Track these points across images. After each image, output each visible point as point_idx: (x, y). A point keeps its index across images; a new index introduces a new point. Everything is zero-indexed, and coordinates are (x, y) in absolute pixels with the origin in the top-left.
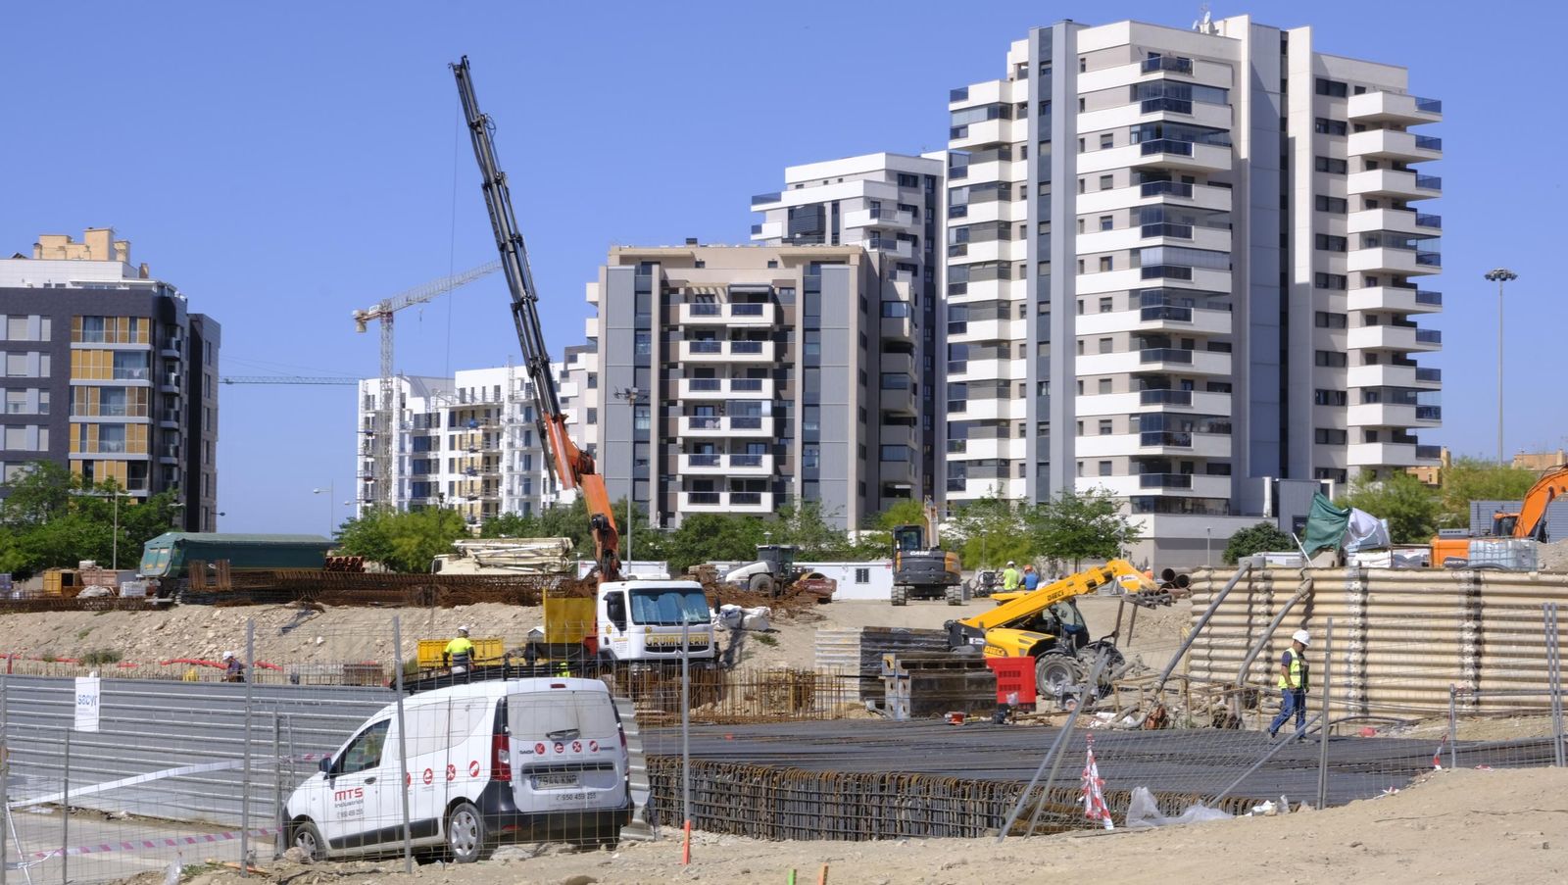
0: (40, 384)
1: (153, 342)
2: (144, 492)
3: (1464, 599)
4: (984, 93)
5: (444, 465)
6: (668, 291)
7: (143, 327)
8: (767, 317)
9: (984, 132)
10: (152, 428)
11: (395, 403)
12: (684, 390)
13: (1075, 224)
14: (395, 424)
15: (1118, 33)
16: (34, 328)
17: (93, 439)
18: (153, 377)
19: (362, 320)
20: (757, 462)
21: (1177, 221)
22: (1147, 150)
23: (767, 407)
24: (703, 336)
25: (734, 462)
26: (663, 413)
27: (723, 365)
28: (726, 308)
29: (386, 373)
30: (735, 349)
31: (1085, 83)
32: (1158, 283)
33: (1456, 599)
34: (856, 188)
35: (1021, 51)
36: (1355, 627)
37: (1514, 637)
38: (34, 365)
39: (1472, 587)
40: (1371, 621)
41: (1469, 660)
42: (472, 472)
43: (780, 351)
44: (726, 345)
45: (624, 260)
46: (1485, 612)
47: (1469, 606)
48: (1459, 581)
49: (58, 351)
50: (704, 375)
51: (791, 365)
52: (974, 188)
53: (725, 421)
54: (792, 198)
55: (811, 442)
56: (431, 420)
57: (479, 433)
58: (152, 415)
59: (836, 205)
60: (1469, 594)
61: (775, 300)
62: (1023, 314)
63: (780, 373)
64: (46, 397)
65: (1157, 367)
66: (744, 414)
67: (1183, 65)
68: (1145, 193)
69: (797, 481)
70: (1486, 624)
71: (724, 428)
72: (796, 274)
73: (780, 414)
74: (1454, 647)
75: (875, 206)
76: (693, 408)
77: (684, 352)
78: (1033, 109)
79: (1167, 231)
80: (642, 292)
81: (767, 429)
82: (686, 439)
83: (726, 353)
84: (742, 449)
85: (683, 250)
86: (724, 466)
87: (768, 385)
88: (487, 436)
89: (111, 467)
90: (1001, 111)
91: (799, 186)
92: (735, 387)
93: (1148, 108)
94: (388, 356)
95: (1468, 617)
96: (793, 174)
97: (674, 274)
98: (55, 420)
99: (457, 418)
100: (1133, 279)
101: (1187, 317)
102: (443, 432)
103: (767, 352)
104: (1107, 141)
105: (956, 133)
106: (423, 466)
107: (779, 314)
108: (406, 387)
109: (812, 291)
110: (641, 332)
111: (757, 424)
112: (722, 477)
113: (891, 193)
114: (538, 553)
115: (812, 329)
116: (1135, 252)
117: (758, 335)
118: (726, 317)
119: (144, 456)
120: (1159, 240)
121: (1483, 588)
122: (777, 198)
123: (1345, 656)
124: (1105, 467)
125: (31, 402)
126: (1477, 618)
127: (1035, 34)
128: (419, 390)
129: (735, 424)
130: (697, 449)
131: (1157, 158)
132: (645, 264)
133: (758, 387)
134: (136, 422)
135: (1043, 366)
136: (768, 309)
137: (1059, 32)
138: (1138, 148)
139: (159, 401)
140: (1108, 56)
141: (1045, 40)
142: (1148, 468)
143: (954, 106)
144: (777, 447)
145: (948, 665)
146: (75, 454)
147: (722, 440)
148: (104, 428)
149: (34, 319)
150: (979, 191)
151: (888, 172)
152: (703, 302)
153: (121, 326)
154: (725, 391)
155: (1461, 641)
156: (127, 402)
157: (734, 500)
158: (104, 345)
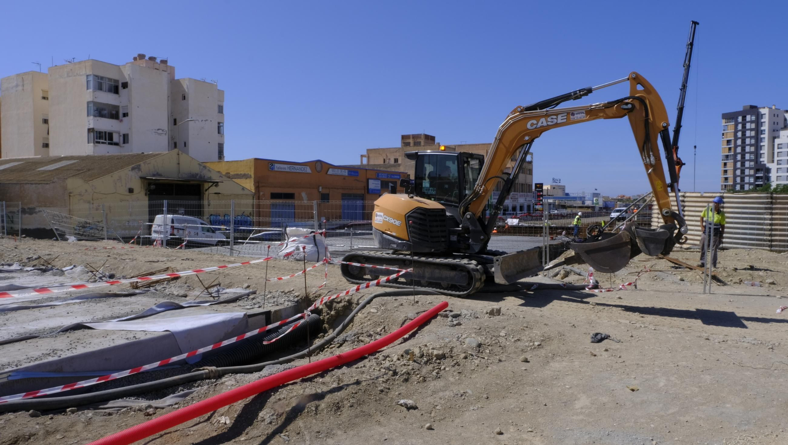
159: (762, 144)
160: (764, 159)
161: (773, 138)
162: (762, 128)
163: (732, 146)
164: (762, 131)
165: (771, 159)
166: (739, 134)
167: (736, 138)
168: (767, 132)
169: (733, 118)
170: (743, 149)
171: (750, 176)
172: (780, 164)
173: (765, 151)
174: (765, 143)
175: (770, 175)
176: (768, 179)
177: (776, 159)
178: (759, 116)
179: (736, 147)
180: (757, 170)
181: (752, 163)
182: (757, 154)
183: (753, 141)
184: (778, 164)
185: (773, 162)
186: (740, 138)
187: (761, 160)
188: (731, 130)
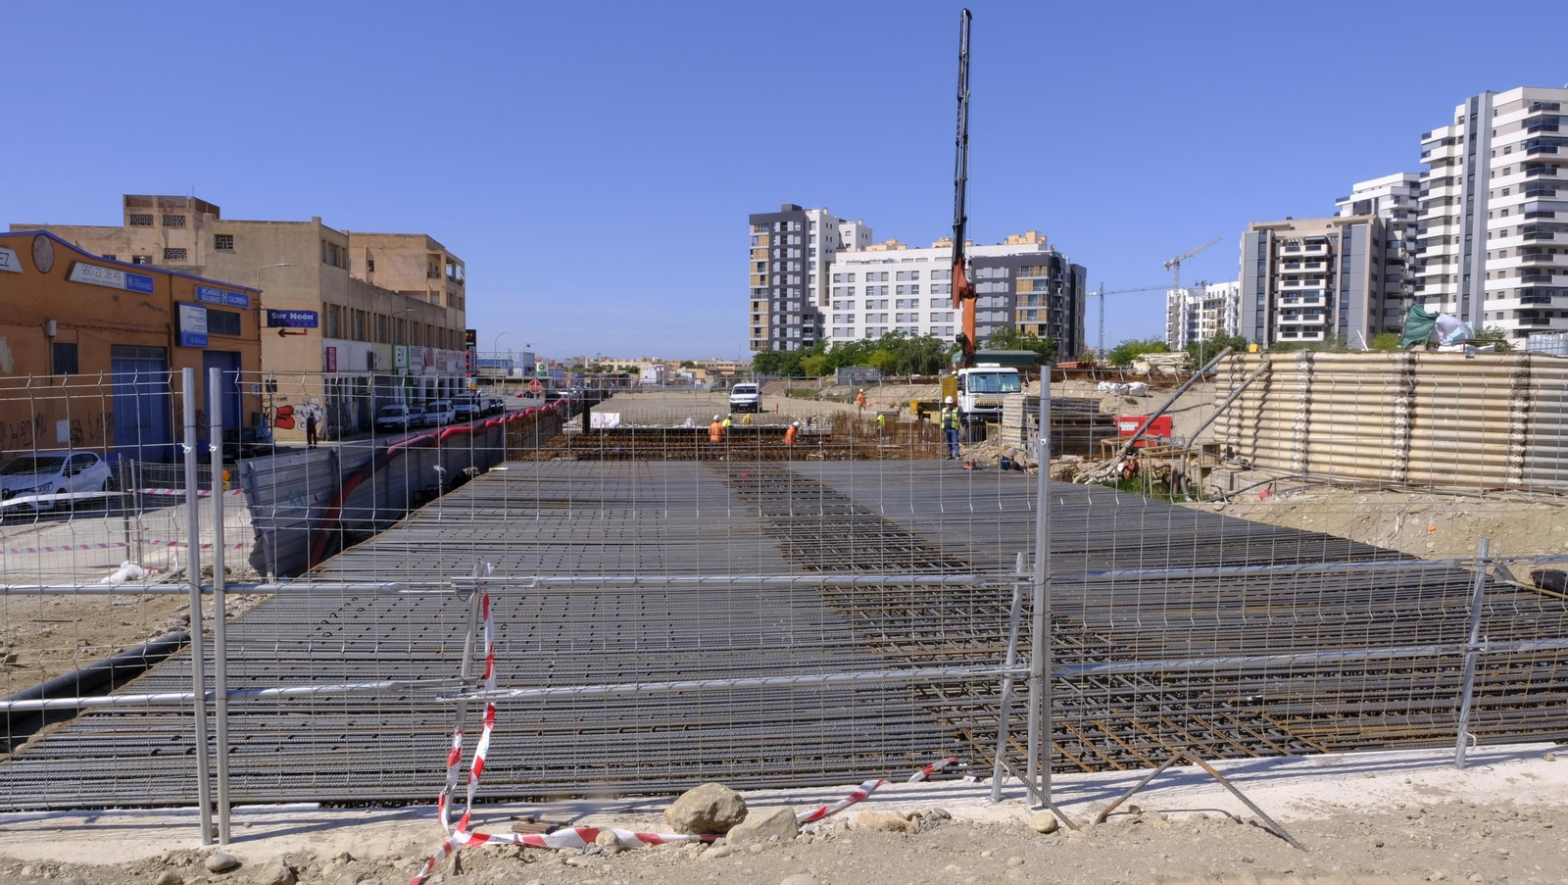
0: (1005, 295)
1: (1049, 275)
2: (1044, 337)
3: (1398, 378)
4: (1440, 133)
5: (1201, 325)
6: (1275, 242)
7: (1045, 270)
8: (1323, 250)
9: (1440, 152)
10: (1048, 311)
11: (1181, 300)
12: (1281, 286)
13: (1488, 194)
14: (1181, 309)
15: (1516, 94)
16: (1002, 272)
17: (1025, 314)
18: (1049, 290)
19: (1168, 266)
20: (1317, 318)
21: (1548, 188)
22: (1530, 152)
23: (1322, 293)
24: (1291, 262)
25: (1305, 318)
26: (1271, 297)
27: (1301, 274)
28: (1303, 248)
29: (1176, 287)
30: (1307, 266)
31: (1496, 122)
32: (1534, 220)
33: (1390, 378)
34: (1388, 191)
35: (1462, 110)
36: (1301, 401)
37: (1447, 412)
38: (1002, 287)
39: (1407, 367)
40: (1314, 396)
41: (1400, 431)
42: (1212, 327)
43: (1330, 266)
44: (1303, 265)
45: (1255, 229)
46: (1418, 389)
47: (1403, 383)
48: (1395, 362)
49: (1011, 281)
50: (1292, 279)
51: (1335, 273)
52: (1433, 181)
53: (1301, 300)
54: (1356, 198)
55: (1344, 308)
56: (1196, 306)
57: (1216, 311)
58: (1049, 305)
59: (1377, 199)
60: (1403, 373)
61: (1328, 243)
62: (1457, 241)
63: (1329, 277)
64: (1007, 300)
65: (1532, 263)
66: (1311, 296)
67: (1555, 106)
68: (1528, 175)
69: (1336, 326)
70: (1419, 400)
71: (1301, 303)
72: (1339, 230)
73: (1329, 296)
74: (1388, 420)
75: (1397, 198)
76: (1286, 295)
77: (1282, 269)
78: (1467, 139)
79: (1541, 193)
80: (1262, 243)
81: (1322, 302)
82: (1282, 309)
83: (1302, 268)
84: (1309, 313)
85: (1285, 223)
86: (1300, 320)
87: (1323, 282)
88: (1219, 312)
89: (1032, 326)
90: (1449, 141)
91: (1360, 192)
92: (1306, 284)
93: (1531, 131)
94: (1177, 280)
95: (1402, 394)
96: (1357, 187)
97: (1278, 234)
98: (1010, 309)
99: (1207, 305)
100: (1520, 220)
101: (1551, 237)
102: (1200, 311)
103: (1323, 267)
104: (1508, 150)
105: (1424, 155)
106: (1193, 326)
107: (1330, 249)
108: (1186, 293)
109: (1347, 237)
110: (1261, 261)
111: (1317, 301)
112: (1299, 325)
113: (1407, 192)
114: (1174, 359)
115: (1346, 255)
116: (1522, 206)
117: (1319, 259)
118: (1303, 252)
119: (1045, 322)
120: (1536, 198)
122: (1348, 198)
123: (1293, 424)
124: (1500, 315)
125: (1001, 302)
126: (1412, 394)
127: (1469, 100)
128: (1192, 294)
129: (1306, 301)
130: (1288, 313)
131: (1536, 156)
132: (1263, 230)
133: (1318, 283)
134: (1042, 308)
135: (1467, 266)
136: (1324, 247)
137: (1482, 98)
138: (1526, 152)
139: (1053, 300)
140: (1510, 107)
141: (1475, 103)
142: (1524, 315)
143: (1423, 142)
144: (1327, 311)
146: (1018, 323)
147: (1300, 308)
148: (1029, 311)
149: (1002, 269)
150: (1436, 182)
151: (1405, 182)
152: (1292, 246)
153: (1036, 270)
154: (1302, 286)
155: (1393, 415)
156: (1039, 300)
157: (1305, 335)
158: (1029, 278)
159: (811, 273)
160: (815, 299)
161: (826, 265)
162: (811, 246)
163: (766, 273)
164: (810, 250)
165: (824, 299)
166: (777, 253)
167: (772, 261)
168: (817, 253)
169: (766, 225)
170: (783, 280)
171: (794, 326)
172: (838, 308)
173: (815, 284)
174: (816, 271)
175: (824, 326)
176: (820, 332)
177: (832, 299)
178: (806, 224)
179: (772, 275)
180: (805, 317)
181: (797, 305)
182: (804, 290)
183: (798, 267)
184: (835, 308)
185: (827, 304)
186: (777, 260)
187: (811, 299)
188: (764, 245)
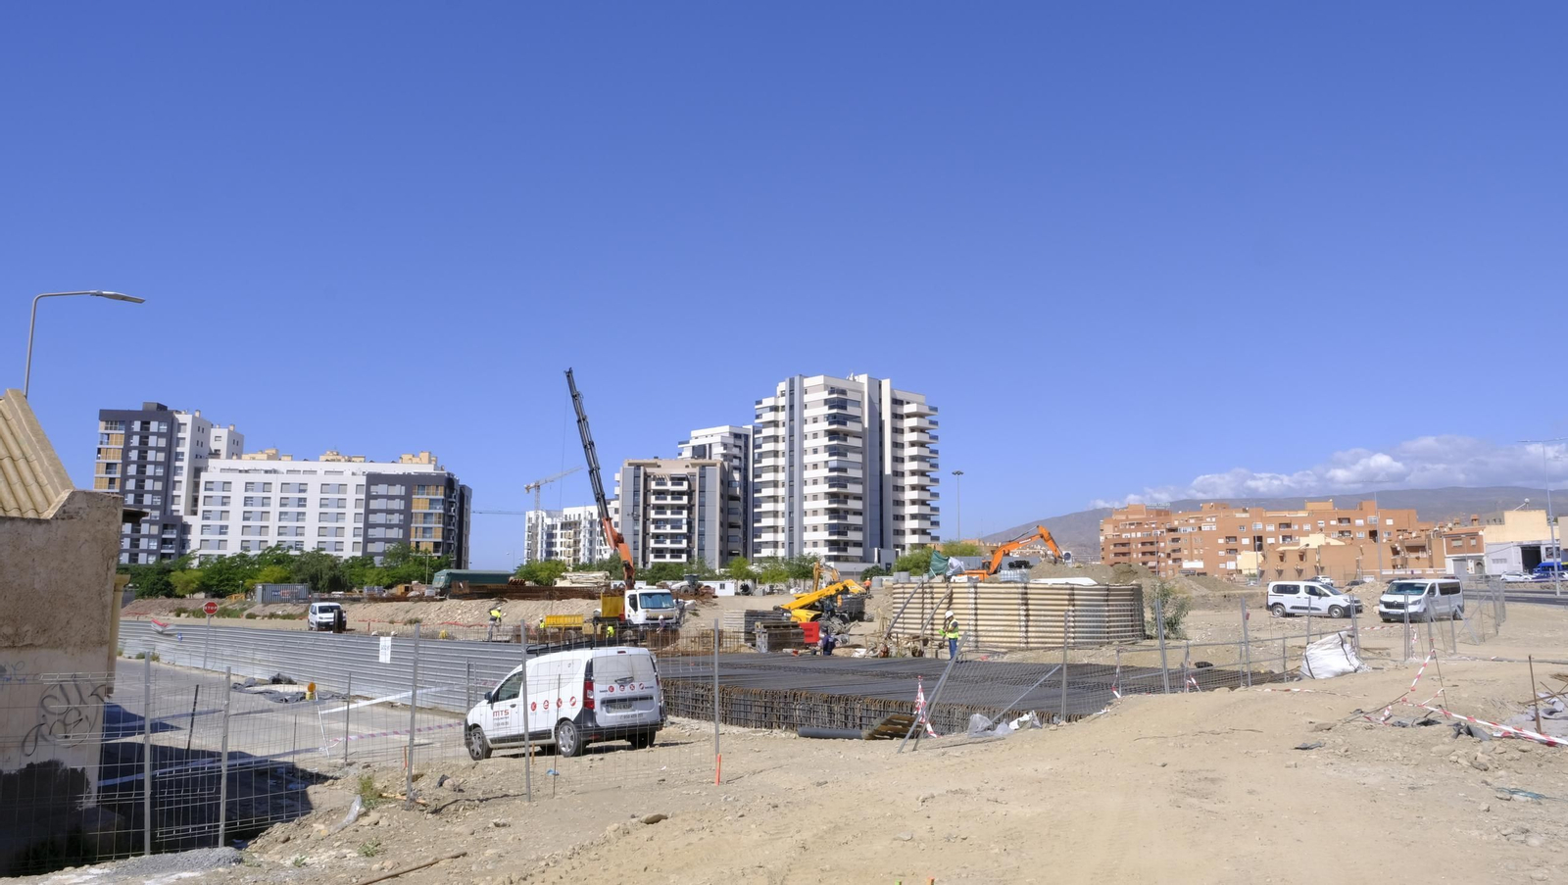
0: (400, 512)
1: (445, 495)
2: (439, 554)
3: (1020, 596)
4: (768, 402)
5: (558, 544)
6: (647, 476)
7: (441, 490)
8: (685, 487)
9: (769, 416)
10: (443, 529)
11: (540, 520)
12: (653, 514)
13: (803, 452)
14: (540, 528)
15: (819, 380)
16: (398, 490)
17: (420, 531)
18: (444, 509)
19: (528, 489)
20: (680, 542)
21: (841, 451)
22: (830, 424)
23: (685, 521)
24: (660, 494)
25: (672, 542)
26: (644, 523)
27: (668, 505)
28: (669, 483)
29: (537, 509)
30: (673, 499)
31: (807, 398)
32: (835, 474)
33: (1017, 596)
34: (718, 439)
35: (783, 386)
36: (972, 609)
37: (1043, 613)
38: (398, 504)
39: (1024, 591)
40: (979, 606)
41: (1023, 623)
42: (569, 547)
43: (690, 500)
44: (669, 497)
45: (630, 464)
46: (1030, 602)
47: (1022, 599)
48: (1018, 588)
49: (407, 499)
50: (660, 509)
51: (694, 505)
52: (765, 438)
53: (668, 527)
54: (694, 443)
55: (701, 534)
56: (554, 527)
57: (572, 532)
58: (444, 524)
59: (710, 445)
60: (1022, 594)
61: (688, 480)
62: (783, 486)
63: (690, 508)
64: (402, 517)
65: (835, 506)
66: (676, 524)
67: (843, 392)
68: (830, 440)
69: (696, 549)
70: (1030, 607)
71: (668, 529)
72: (696, 470)
73: (690, 524)
74: (1017, 618)
75: (725, 446)
76: (656, 522)
77: (653, 500)
78: (787, 408)
79: (838, 454)
80: (637, 477)
81: (684, 529)
82: (653, 534)
83: (669, 500)
84: (675, 538)
85: (653, 461)
86: (668, 544)
87: (685, 512)
88: (575, 533)
89: (427, 544)
90: (775, 409)
91: (696, 438)
92: (672, 513)
93: (831, 408)
94: (538, 502)
95: (1022, 604)
96: (694, 433)
97: (649, 470)
98: (405, 526)
99: (564, 526)
100: (825, 472)
101: (846, 487)
102: (558, 531)
103: (685, 500)
104: (815, 420)
105: (758, 417)
106: (550, 544)
107: (690, 486)
108: (544, 514)
109: (702, 477)
110: (636, 492)
111: (680, 528)
112: (667, 548)
113: (731, 441)
114: (595, 578)
115: (702, 491)
116: (826, 462)
117: (681, 493)
118: (669, 486)
119: (440, 540)
120: (835, 458)
121: (1029, 591)
122: (688, 442)
123: (967, 622)
124: (815, 544)
125: (396, 519)
126: (1026, 604)
127: (788, 380)
128: (549, 515)
129: (672, 528)
130: (657, 537)
131: (834, 427)
132: (638, 466)
133: (681, 513)
134: (437, 527)
135: (791, 505)
136: (686, 483)
137: (797, 379)
138: (827, 423)
139: (447, 518)
140: (815, 388)
141: (792, 382)
142: (832, 544)
143: (757, 407)
144: (689, 537)
145: (784, 627)
146: (413, 540)
147: (667, 534)
148: (424, 528)
149: (398, 486)
150: (767, 439)
151: (730, 433)
152: (660, 481)
153: (432, 489)
154: (669, 515)
155: (1019, 615)
156: (434, 519)
157: (672, 557)
158: (425, 496)
159: (176, 478)
160: (180, 507)
161: (197, 472)
162: (179, 450)
163: (118, 475)
164: (177, 454)
165: (190, 508)
166: (134, 455)
167: (126, 462)
168: (186, 457)
169: (122, 422)
170: (140, 484)
171: (150, 537)
172: (208, 518)
173: (182, 492)
174: (183, 478)
175: (189, 537)
176: (183, 543)
177: (201, 508)
178: (174, 427)
179: (125, 478)
180: (165, 527)
181: (156, 513)
182: (167, 496)
183: (160, 472)
184: (205, 518)
185: (195, 513)
186: (134, 462)
187: (174, 507)
188: (117, 443)
